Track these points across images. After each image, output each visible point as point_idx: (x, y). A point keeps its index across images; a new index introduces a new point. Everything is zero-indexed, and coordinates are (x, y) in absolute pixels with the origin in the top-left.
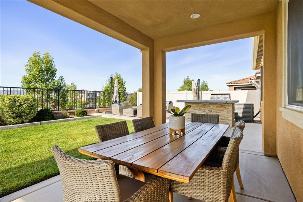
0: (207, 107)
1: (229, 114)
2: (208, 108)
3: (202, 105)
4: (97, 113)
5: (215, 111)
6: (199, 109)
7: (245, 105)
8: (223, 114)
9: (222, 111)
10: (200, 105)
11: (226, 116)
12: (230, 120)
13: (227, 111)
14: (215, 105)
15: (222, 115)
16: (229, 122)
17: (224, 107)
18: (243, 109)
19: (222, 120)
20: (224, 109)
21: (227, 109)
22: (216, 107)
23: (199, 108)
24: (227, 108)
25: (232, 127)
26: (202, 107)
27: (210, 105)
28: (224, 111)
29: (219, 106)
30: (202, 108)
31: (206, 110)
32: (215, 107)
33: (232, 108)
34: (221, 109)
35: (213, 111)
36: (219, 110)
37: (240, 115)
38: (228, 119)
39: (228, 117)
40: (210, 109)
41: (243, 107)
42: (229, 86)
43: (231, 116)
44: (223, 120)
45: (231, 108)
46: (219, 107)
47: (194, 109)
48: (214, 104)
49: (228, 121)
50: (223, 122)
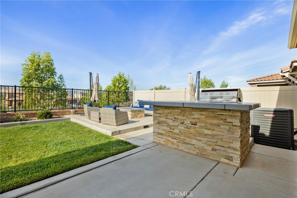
0: (188, 116)
1: (233, 136)
2: (189, 118)
3: (179, 111)
4: (73, 114)
5: (204, 125)
6: (175, 118)
7: (276, 112)
8: (219, 133)
9: (218, 125)
10: (176, 110)
11: (226, 138)
12: (235, 149)
13: (228, 127)
14: (203, 113)
15: (217, 135)
16: (234, 153)
17: (221, 117)
18: (271, 120)
19: (217, 147)
20: (222, 122)
21: (229, 122)
22: (204, 117)
23: (173, 116)
24: (228, 120)
25: (241, 166)
26: (178, 115)
27: (193, 113)
28: (222, 126)
29: (211, 115)
30: (179, 117)
31: (186, 122)
32: (202, 117)
33: (241, 121)
34: (215, 121)
35: (198, 124)
36: (210, 124)
37: (266, 130)
38: (231, 145)
39: (230, 142)
40: (194, 121)
41: (272, 116)
42: (250, 84)
43: (236, 141)
44: (219, 146)
45: (238, 121)
46: (210, 117)
47: (167, 119)
48: (201, 111)
49: (229, 150)
50: (219, 150)
